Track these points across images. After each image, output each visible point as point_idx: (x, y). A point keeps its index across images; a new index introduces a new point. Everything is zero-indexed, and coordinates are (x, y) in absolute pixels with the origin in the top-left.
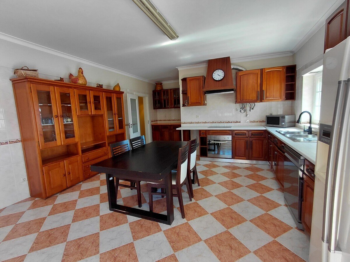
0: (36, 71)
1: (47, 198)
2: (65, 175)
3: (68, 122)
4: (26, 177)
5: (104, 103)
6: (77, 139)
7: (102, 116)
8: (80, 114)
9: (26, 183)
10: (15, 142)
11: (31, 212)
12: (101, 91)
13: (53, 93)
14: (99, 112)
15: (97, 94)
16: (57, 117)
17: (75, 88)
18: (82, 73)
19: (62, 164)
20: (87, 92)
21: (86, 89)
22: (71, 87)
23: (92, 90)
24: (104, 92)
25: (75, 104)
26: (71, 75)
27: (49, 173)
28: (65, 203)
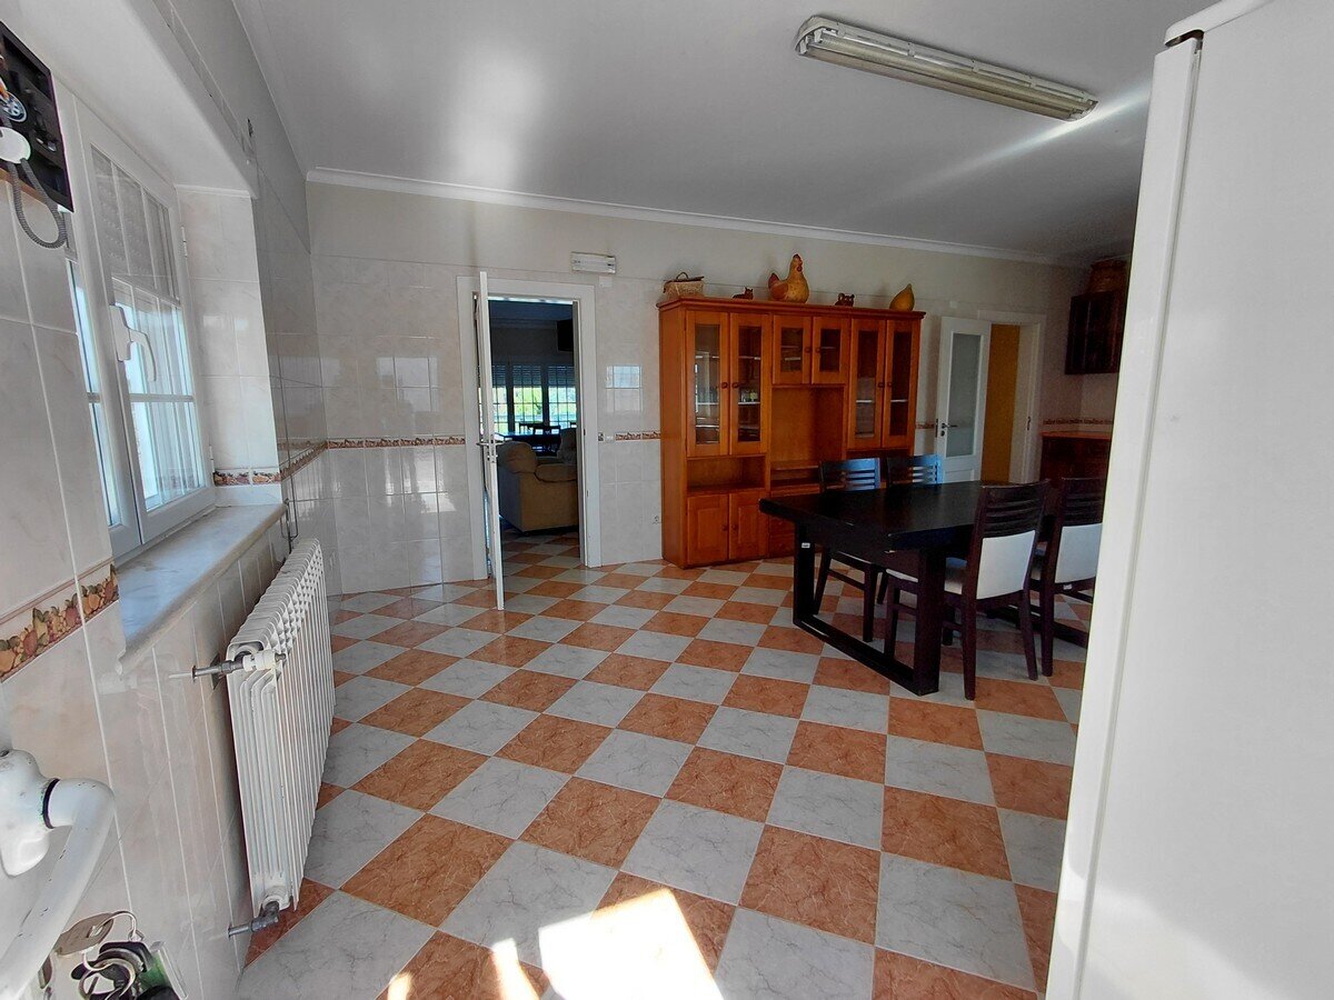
0: (699, 279)
1: (688, 567)
2: (727, 528)
3: (750, 400)
4: (660, 515)
5: (850, 350)
6: (763, 446)
7: (840, 389)
8: (779, 382)
9: (658, 527)
10: (652, 437)
11: (658, 581)
12: (846, 316)
13: (726, 329)
14: (832, 379)
15: (832, 324)
16: (726, 385)
17: (775, 312)
18: (800, 269)
19: (723, 498)
20: (806, 320)
21: (803, 314)
22: (767, 310)
23: (819, 314)
24: (856, 317)
25: (769, 357)
26: (774, 277)
27: (696, 515)
28: (714, 586)
